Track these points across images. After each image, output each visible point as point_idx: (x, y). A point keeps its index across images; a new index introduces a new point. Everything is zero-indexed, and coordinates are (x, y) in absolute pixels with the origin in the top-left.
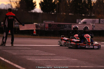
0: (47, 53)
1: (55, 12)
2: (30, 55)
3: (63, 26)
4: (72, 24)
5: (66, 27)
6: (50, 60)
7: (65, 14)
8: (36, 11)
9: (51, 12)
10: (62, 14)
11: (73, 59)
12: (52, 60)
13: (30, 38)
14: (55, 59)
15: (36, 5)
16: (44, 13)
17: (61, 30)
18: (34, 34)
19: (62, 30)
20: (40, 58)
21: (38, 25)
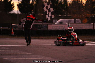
0: (24, 52)
1: (33, 12)
2: (7, 55)
3: (40, 26)
4: (48, 24)
5: (43, 27)
6: (25, 59)
7: (42, 14)
8: (14, 13)
9: (29, 13)
10: (39, 14)
11: (48, 58)
12: (27, 59)
13: (8, 38)
14: (31, 57)
15: (14, 7)
16: (22, 14)
17: (38, 30)
18: (12, 34)
19: (40, 30)
20: (16, 58)
21: (16, 25)
